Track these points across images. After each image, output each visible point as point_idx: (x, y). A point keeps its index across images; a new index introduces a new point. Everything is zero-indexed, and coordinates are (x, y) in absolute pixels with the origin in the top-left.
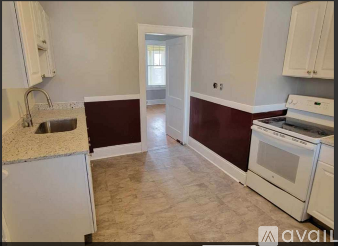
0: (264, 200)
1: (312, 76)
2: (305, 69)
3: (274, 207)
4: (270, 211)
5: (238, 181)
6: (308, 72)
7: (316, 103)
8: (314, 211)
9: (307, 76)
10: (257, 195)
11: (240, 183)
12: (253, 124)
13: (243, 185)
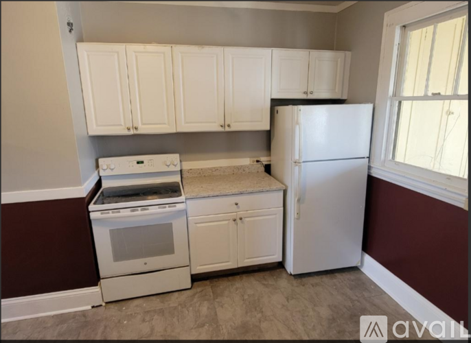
0: (141, 299)
1: (132, 132)
2: (121, 125)
3: (158, 296)
4: (162, 302)
5: (90, 307)
6: (129, 129)
7: (138, 163)
8: (198, 268)
9: (126, 132)
10: (130, 302)
11: (93, 307)
12: (90, 212)
13: (101, 305)
